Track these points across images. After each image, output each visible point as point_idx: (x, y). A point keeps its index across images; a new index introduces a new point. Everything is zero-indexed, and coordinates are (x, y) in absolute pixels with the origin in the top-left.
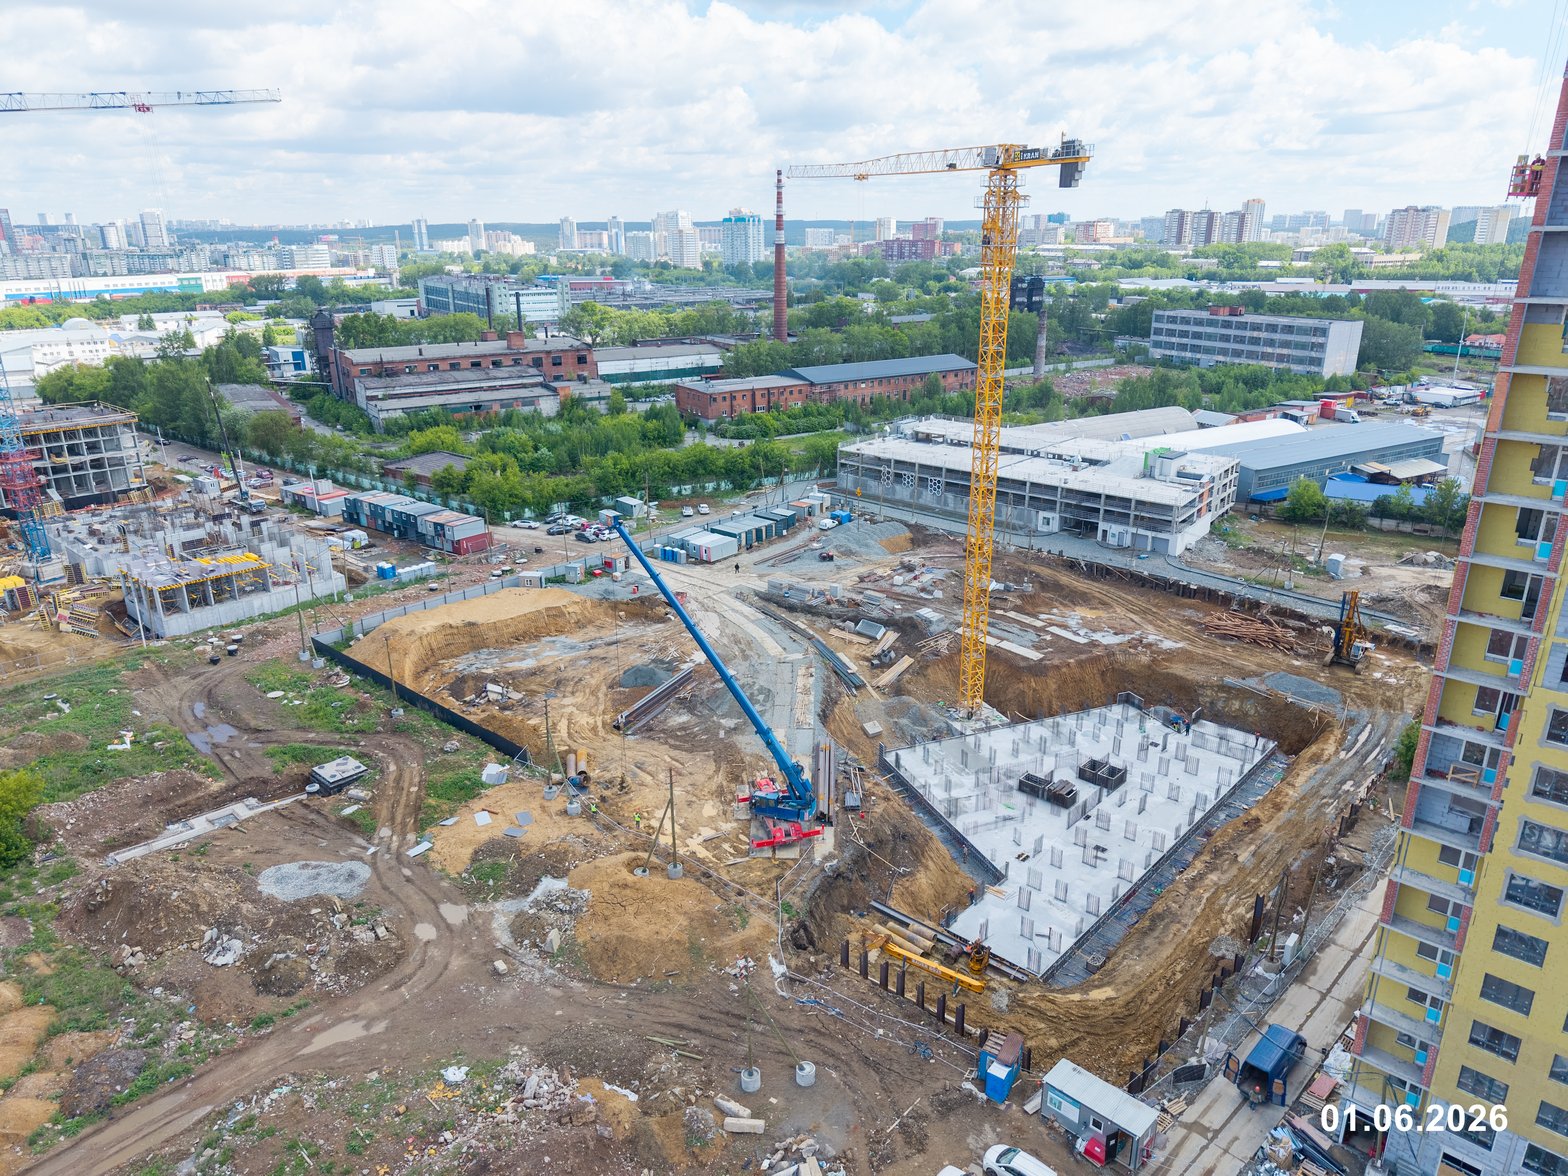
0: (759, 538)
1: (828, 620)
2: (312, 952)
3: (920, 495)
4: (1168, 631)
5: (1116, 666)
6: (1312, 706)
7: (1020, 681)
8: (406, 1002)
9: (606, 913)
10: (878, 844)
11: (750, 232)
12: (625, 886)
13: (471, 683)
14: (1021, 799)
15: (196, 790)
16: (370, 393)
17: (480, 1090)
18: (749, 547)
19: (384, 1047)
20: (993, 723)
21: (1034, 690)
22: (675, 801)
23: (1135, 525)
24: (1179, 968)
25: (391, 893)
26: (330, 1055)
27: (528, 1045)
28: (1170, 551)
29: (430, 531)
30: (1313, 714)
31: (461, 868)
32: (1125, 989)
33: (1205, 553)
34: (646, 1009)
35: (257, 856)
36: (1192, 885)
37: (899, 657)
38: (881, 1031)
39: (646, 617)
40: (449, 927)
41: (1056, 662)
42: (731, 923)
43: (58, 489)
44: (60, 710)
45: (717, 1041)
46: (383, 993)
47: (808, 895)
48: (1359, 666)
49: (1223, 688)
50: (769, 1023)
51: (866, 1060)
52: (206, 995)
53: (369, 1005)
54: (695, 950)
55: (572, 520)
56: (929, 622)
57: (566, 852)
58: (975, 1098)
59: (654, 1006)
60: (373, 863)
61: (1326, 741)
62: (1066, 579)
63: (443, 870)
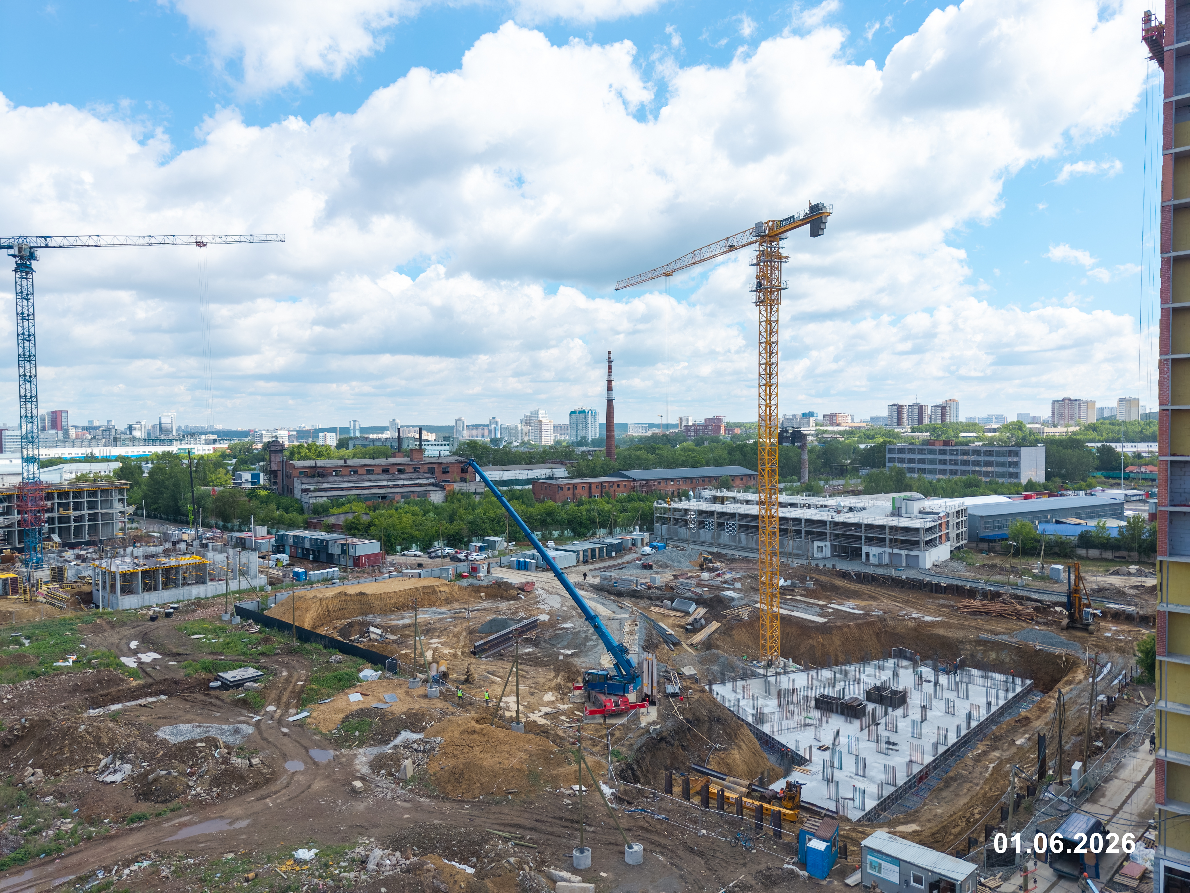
0: (593, 556)
1: (649, 602)
2: (191, 774)
3: (719, 536)
4: (928, 612)
5: (888, 629)
6: (1057, 651)
7: (809, 637)
8: (269, 808)
9: (455, 752)
10: (696, 721)
11: (589, 420)
12: (474, 732)
13: (357, 627)
14: (817, 714)
15: (118, 685)
16: (304, 487)
17: (326, 865)
18: (586, 562)
19: (244, 837)
20: (790, 670)
21: (822, 645)
22: (520, 692)
23: (890, 547)
24: (976, 811)
25: (269, 742)
26: (194, 841)
27: (376, 838)
28: (921, 565)
29: (338, 551)
30: (1060, 657)
31: (332, 727)
32: (929, 825)
33: (949, 567)
34: (486, 815)
35: (159, 720)
36: (977, 759)
37: (708, 622)
38: (704, 832)
39: (502, 598)
40: (315, 763)
41: (838, 624)
42: (567, 758)
43: (60, 535)
44: (22, 644)
45: (550, 837)
46: (249, 803)
47: (635, 747)
48: (1091, 627)
49: (980, 642)
50: (599, 825)
51: (691, 850)
52: (90, 801)
53: (235, 809)
54: (533, 777)
55: (447, 550)
56: (733, 599)
57: (424, 715)
58: (797, 876)
59: (494, 813)
60: (257, 724)
61: (1076, 672)
62: (839, 582)
63: (316, 729)
